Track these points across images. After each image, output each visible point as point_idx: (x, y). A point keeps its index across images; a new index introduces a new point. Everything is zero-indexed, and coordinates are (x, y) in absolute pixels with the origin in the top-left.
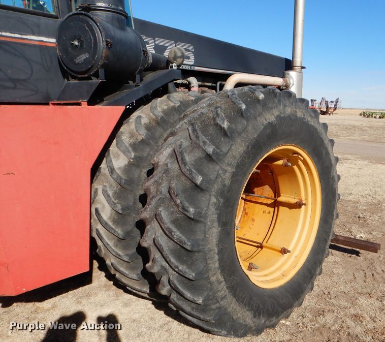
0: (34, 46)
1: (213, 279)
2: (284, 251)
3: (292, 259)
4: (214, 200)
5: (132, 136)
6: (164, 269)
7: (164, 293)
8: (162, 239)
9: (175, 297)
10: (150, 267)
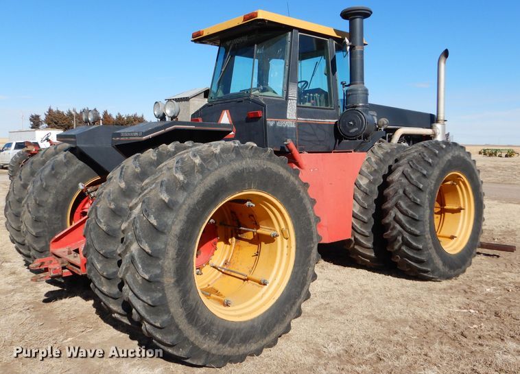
1: (427, 236)
2: (452, 237)
4: (427, 196)
5: (368, 168)
6: (400, 233)
7: (396, 247)
8: (400, 216)
9: (404, 248)
10: (390, 233)
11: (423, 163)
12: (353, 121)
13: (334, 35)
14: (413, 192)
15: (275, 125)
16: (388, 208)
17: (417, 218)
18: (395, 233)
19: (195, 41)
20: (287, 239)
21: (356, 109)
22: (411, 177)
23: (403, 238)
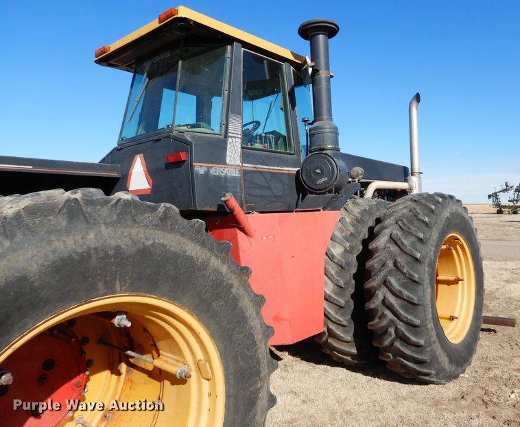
0: (285, 174)
1: (429, 326)
2: (452, 319)
3: (460, 324)
4: (427, 269)
5: (342, 231)
6: (392, 321)
7: (387, 342)
8: (392, 299)
9: (398, 344)
10: (378, 323)
11: (416, 223)
12: (321, 169)
13: (292, 58)
14: (408, 264)
15: (207, 173)
16: (373, 287)
17: (416, 302)
18: (384, 323)
19: (99, 62)
20: (208, 380)
21: (324, 152)
22: (402, 243)
23: (396, 330)
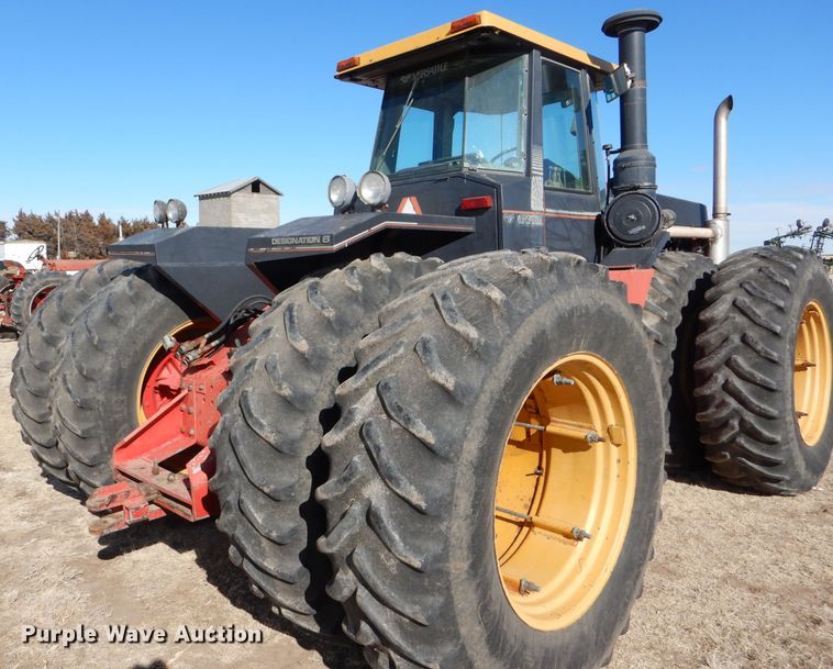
3: (810, 423)
4: (788, 347)
5: (654, 296)
6: (736, 412)
7: (724, 438)
8: (738, 383)
9: (742, 440)
10: (715, 413)
11: (771, 286)
12: (636, 214)
13: (588, 62)
14: (762, 339)
15: (515, 223)
16: (709, 368)
17: (775, 387)
18: (724, 413)
19: (341, 77)
20: (618, 445)
21: (640, 191)
22: (754, 312)
23: (742, 422)
